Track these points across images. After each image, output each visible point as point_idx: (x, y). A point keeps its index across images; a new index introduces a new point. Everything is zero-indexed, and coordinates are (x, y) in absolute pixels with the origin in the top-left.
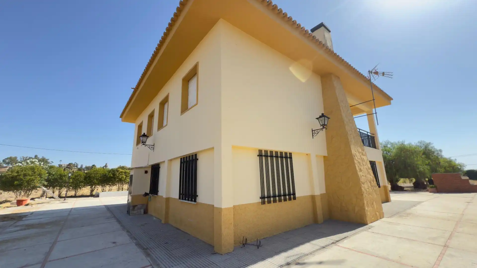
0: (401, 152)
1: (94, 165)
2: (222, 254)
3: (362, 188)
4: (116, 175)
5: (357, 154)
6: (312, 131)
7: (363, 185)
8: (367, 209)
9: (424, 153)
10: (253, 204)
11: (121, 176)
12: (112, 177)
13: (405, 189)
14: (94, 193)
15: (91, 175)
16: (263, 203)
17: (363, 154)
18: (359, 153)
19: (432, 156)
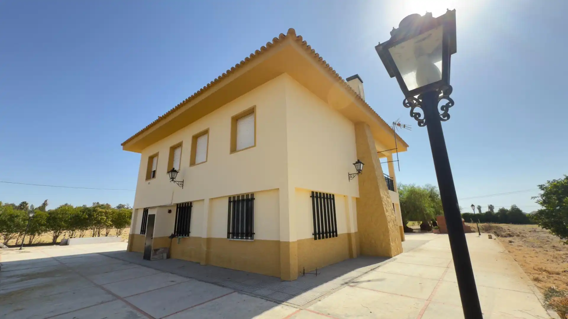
0: (411, 195)
1: (26, 202)
2: (290, 281)
3: (388, 227)
4: (94, 216)
5: (384, 196)
6: (349, 174)
7: (389, 224)
8: (391, 244)
9: (430, 197)
10: (307, 240)
11: (100, 217)
12: (87, 219)
13: (413, 231)
14: (59, 240)
15: (57, 215)
16: (315, 239)
17: (388, 197)
18: (386, 196)
19: (437, 199)
